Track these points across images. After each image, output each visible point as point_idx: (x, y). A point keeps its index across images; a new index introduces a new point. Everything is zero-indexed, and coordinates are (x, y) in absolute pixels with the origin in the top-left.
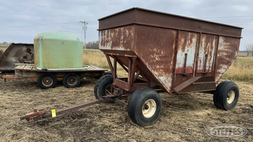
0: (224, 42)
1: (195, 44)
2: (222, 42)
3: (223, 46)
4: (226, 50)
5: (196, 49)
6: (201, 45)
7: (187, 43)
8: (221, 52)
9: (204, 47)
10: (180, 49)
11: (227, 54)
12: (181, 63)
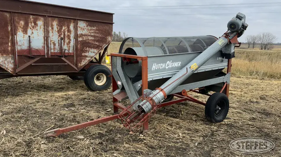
0: (87, 26)
1: (42, 27)
2: (84, 27)
3: (86, 30)
4: (93, 34)
5: (45, 32)
6: (52, 28)
7: (30, 25)
8: (84, 36)
9: (57, 30)
10: (19, 31)
11: (94, 38)
12: (24, 45)
